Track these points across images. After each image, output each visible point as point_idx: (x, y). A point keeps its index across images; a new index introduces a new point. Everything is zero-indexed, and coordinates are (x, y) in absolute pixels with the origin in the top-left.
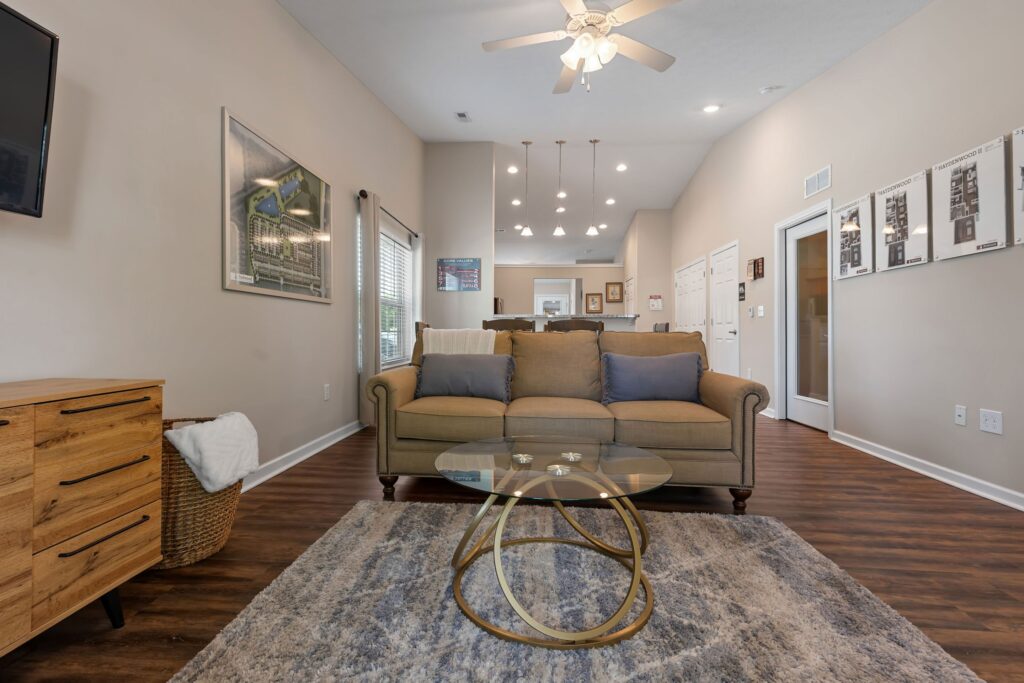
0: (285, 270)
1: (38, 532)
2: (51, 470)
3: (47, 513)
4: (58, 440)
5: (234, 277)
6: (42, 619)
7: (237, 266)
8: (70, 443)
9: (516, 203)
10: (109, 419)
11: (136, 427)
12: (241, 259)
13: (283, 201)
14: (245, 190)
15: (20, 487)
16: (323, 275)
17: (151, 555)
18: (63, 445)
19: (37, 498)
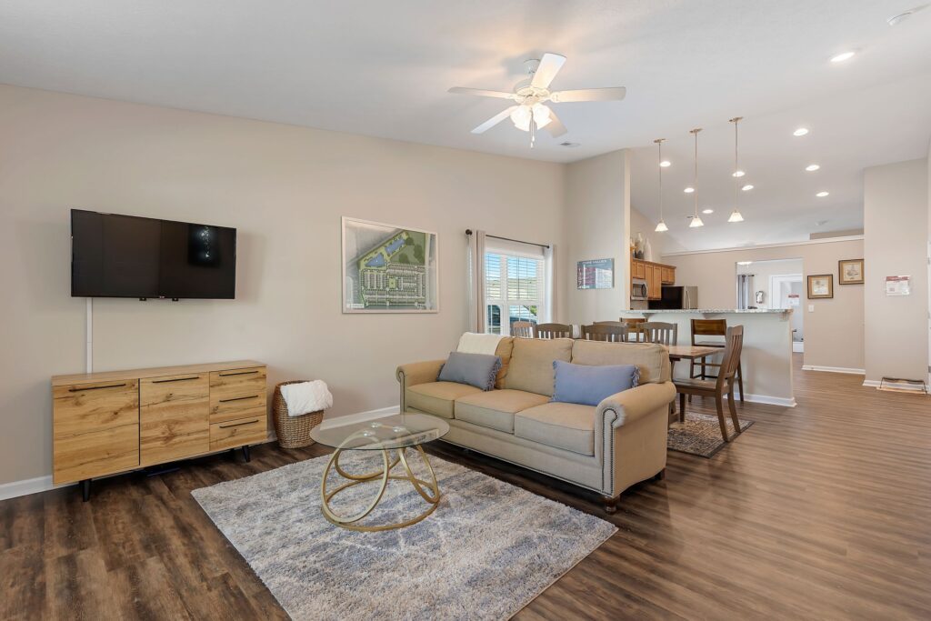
0: (391, 297)
1: (212, 417)
2: (217, 396)
3: (215, 411)
4: (218, 385)
5: (350, 305)
6: (214, 448)
7: (351, 300)
8: (223, 387)
9: (689, 190)
10: (240, 379)
11: (253, 383)
12: (354, 295)
13: (389, 255)
14: (357, 257)
15: (204, 400)
16: (427, 295)
17: (262, 437)
18: (220, 387)
19: (211, 405)
